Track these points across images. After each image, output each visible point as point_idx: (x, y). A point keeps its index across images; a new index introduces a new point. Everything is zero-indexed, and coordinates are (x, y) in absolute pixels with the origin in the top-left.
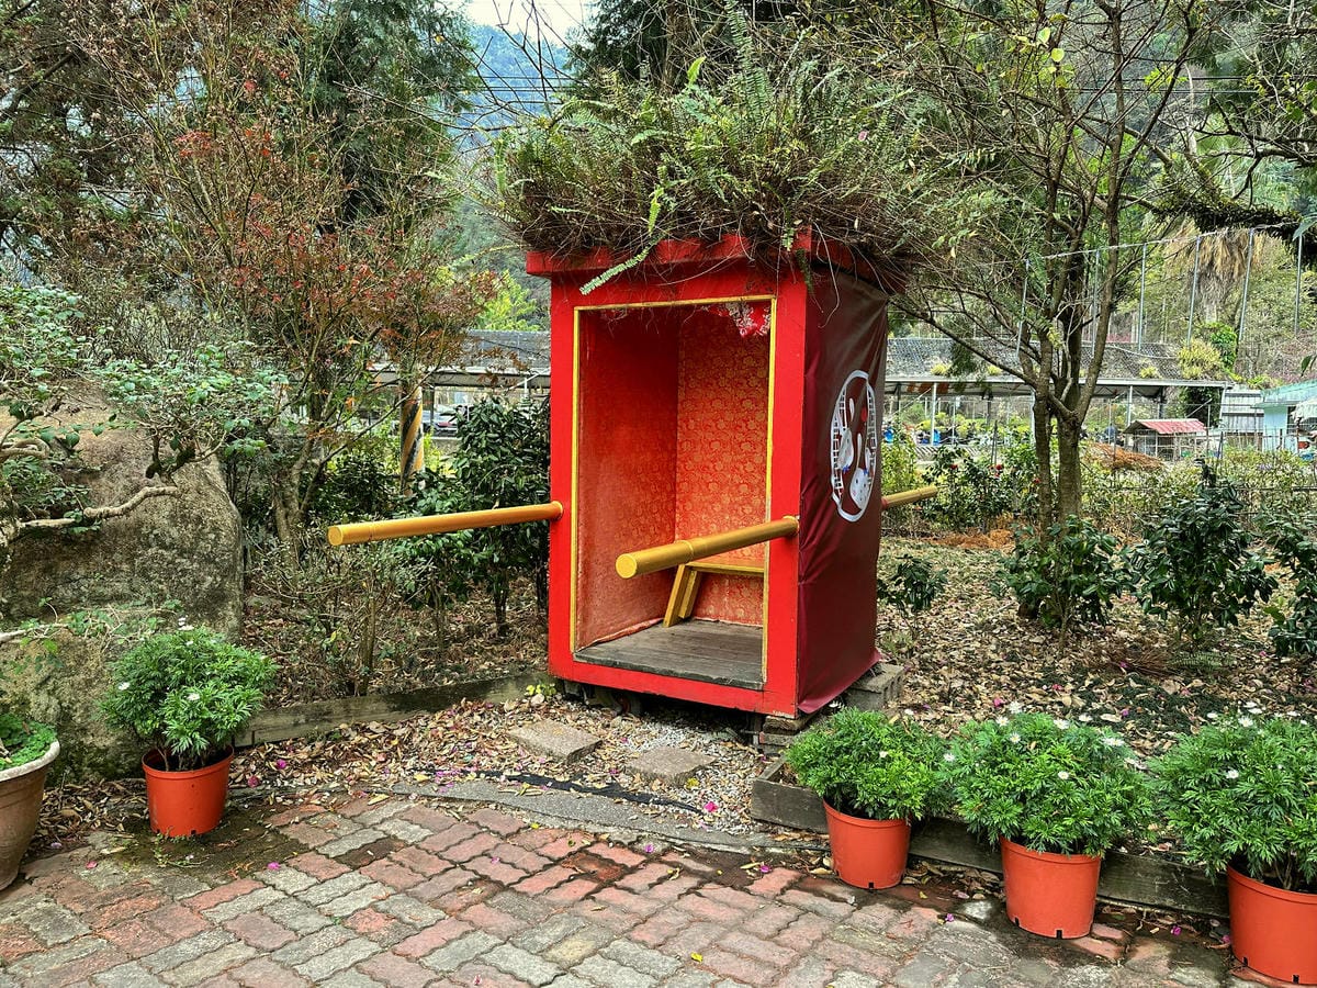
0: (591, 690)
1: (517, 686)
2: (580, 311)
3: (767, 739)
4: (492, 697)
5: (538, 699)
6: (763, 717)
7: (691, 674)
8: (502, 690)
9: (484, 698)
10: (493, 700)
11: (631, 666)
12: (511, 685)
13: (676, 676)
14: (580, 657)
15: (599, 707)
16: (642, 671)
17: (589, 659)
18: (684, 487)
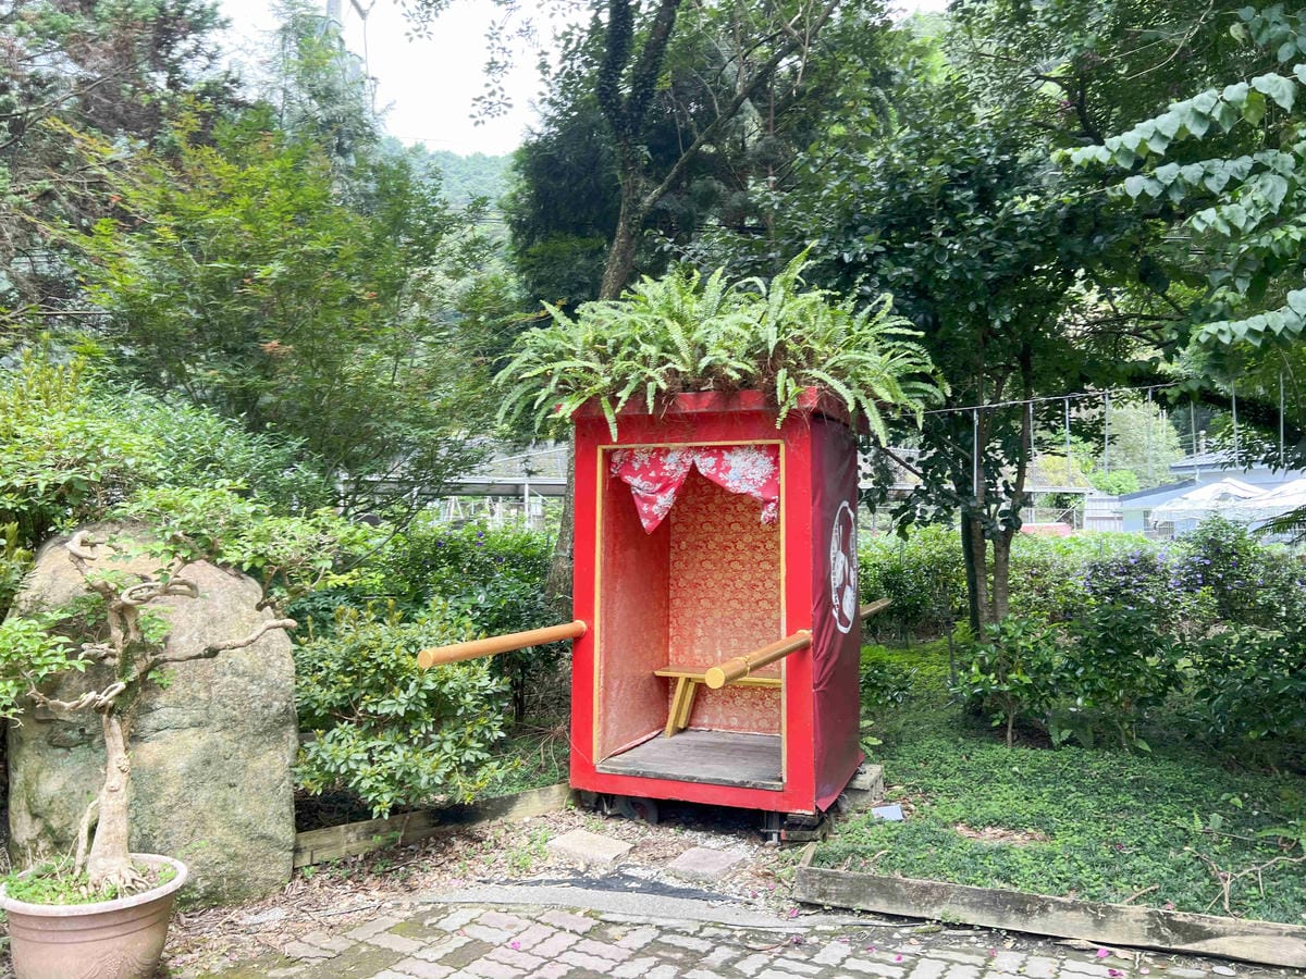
2: (604, 450)
3: (788, 835)
6: (784, 815)
7: (716, 780)
10: (519, 814)
12: (534, 798)
14: (604, 769)
15: (619, 816)
17: (611, 770)
18: (677, 602)
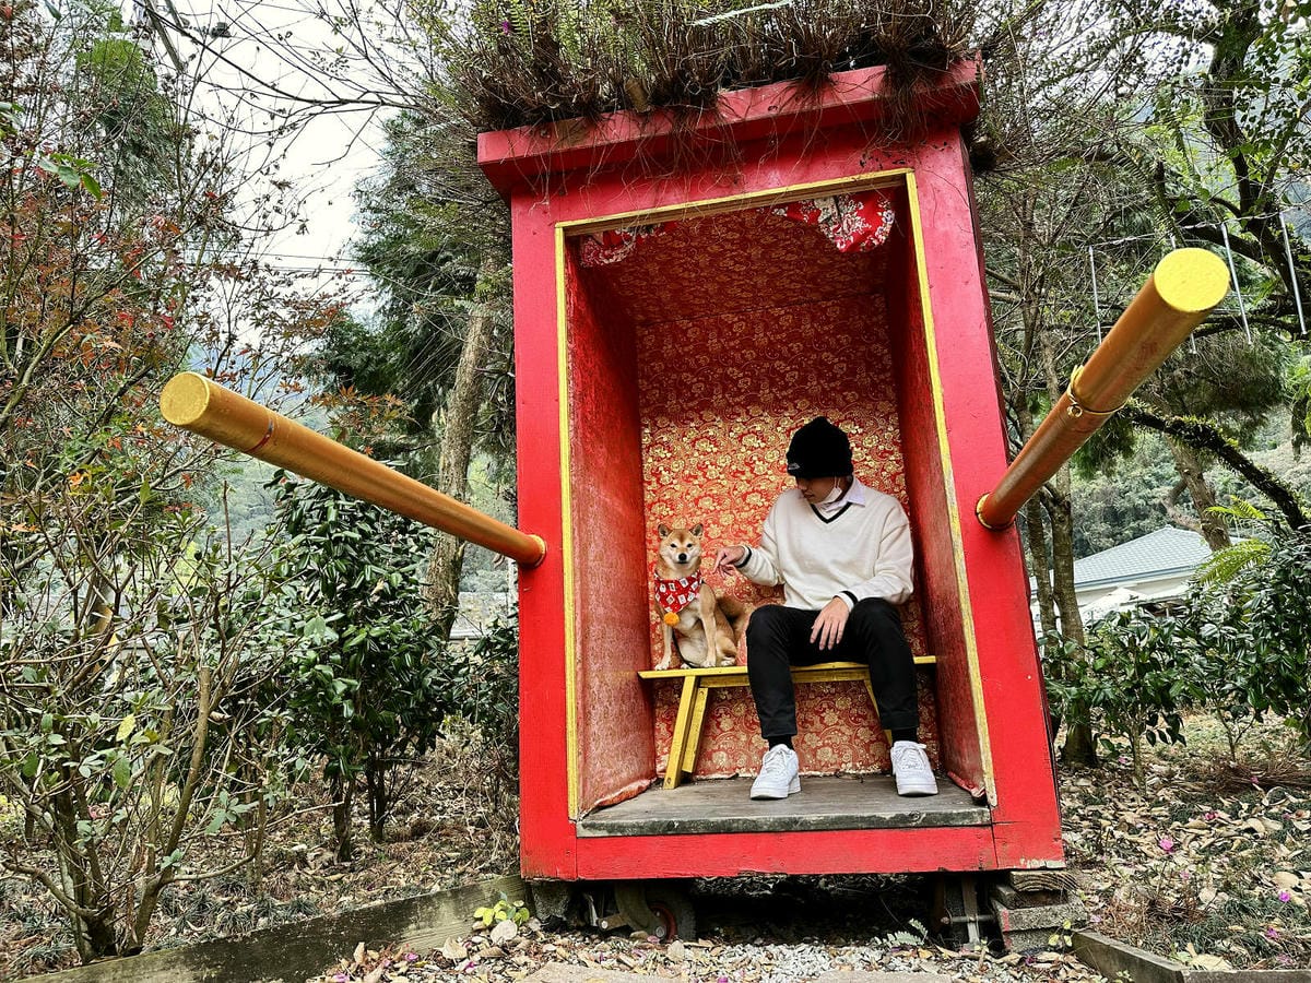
0: (606, 893)
1: (457, 912)
2: (565, 229)
3: (1018, 920)
4: (415, 939)
5: (506, 931)
6: (1004, 877)
7: (839, 819)
8: (430, 919)
9: (399, 940)
10: (415, 944)
11: (707, 824)
12: (446, 909)
13: (807, 828)
14: (592, 827)
15: (625, 931)
16: (729, 831)
17: (611, 828)
